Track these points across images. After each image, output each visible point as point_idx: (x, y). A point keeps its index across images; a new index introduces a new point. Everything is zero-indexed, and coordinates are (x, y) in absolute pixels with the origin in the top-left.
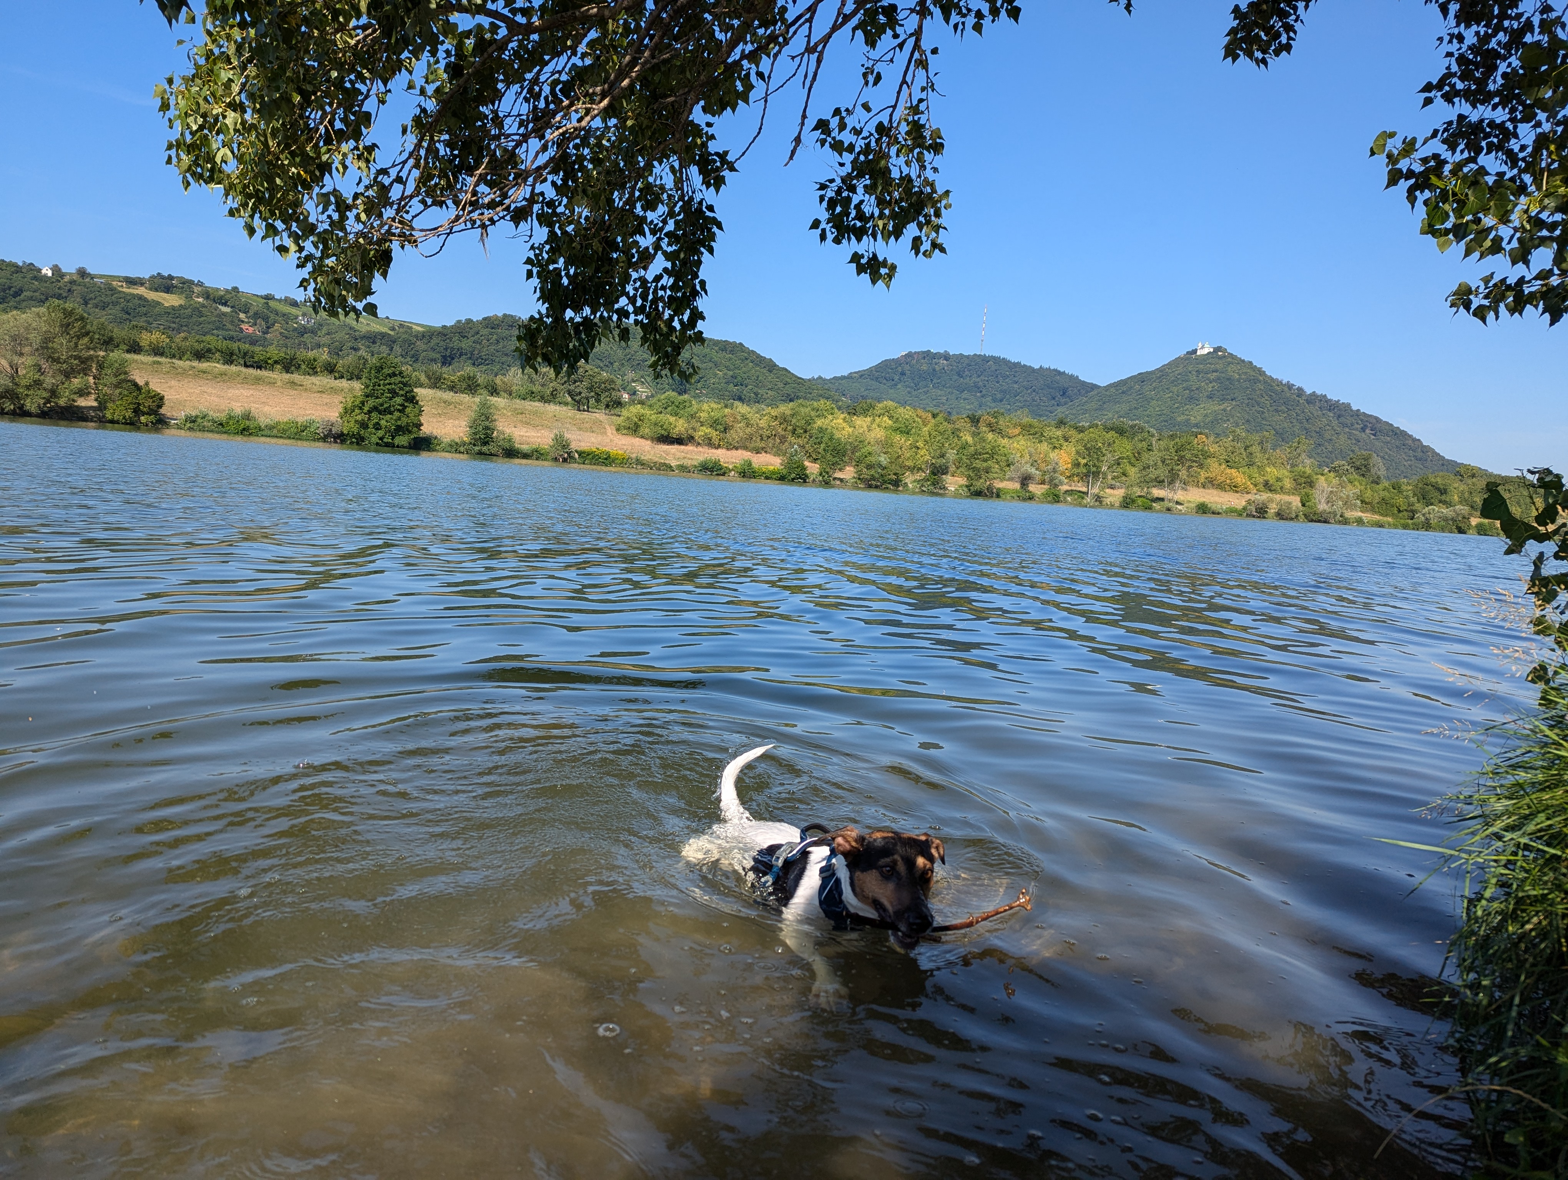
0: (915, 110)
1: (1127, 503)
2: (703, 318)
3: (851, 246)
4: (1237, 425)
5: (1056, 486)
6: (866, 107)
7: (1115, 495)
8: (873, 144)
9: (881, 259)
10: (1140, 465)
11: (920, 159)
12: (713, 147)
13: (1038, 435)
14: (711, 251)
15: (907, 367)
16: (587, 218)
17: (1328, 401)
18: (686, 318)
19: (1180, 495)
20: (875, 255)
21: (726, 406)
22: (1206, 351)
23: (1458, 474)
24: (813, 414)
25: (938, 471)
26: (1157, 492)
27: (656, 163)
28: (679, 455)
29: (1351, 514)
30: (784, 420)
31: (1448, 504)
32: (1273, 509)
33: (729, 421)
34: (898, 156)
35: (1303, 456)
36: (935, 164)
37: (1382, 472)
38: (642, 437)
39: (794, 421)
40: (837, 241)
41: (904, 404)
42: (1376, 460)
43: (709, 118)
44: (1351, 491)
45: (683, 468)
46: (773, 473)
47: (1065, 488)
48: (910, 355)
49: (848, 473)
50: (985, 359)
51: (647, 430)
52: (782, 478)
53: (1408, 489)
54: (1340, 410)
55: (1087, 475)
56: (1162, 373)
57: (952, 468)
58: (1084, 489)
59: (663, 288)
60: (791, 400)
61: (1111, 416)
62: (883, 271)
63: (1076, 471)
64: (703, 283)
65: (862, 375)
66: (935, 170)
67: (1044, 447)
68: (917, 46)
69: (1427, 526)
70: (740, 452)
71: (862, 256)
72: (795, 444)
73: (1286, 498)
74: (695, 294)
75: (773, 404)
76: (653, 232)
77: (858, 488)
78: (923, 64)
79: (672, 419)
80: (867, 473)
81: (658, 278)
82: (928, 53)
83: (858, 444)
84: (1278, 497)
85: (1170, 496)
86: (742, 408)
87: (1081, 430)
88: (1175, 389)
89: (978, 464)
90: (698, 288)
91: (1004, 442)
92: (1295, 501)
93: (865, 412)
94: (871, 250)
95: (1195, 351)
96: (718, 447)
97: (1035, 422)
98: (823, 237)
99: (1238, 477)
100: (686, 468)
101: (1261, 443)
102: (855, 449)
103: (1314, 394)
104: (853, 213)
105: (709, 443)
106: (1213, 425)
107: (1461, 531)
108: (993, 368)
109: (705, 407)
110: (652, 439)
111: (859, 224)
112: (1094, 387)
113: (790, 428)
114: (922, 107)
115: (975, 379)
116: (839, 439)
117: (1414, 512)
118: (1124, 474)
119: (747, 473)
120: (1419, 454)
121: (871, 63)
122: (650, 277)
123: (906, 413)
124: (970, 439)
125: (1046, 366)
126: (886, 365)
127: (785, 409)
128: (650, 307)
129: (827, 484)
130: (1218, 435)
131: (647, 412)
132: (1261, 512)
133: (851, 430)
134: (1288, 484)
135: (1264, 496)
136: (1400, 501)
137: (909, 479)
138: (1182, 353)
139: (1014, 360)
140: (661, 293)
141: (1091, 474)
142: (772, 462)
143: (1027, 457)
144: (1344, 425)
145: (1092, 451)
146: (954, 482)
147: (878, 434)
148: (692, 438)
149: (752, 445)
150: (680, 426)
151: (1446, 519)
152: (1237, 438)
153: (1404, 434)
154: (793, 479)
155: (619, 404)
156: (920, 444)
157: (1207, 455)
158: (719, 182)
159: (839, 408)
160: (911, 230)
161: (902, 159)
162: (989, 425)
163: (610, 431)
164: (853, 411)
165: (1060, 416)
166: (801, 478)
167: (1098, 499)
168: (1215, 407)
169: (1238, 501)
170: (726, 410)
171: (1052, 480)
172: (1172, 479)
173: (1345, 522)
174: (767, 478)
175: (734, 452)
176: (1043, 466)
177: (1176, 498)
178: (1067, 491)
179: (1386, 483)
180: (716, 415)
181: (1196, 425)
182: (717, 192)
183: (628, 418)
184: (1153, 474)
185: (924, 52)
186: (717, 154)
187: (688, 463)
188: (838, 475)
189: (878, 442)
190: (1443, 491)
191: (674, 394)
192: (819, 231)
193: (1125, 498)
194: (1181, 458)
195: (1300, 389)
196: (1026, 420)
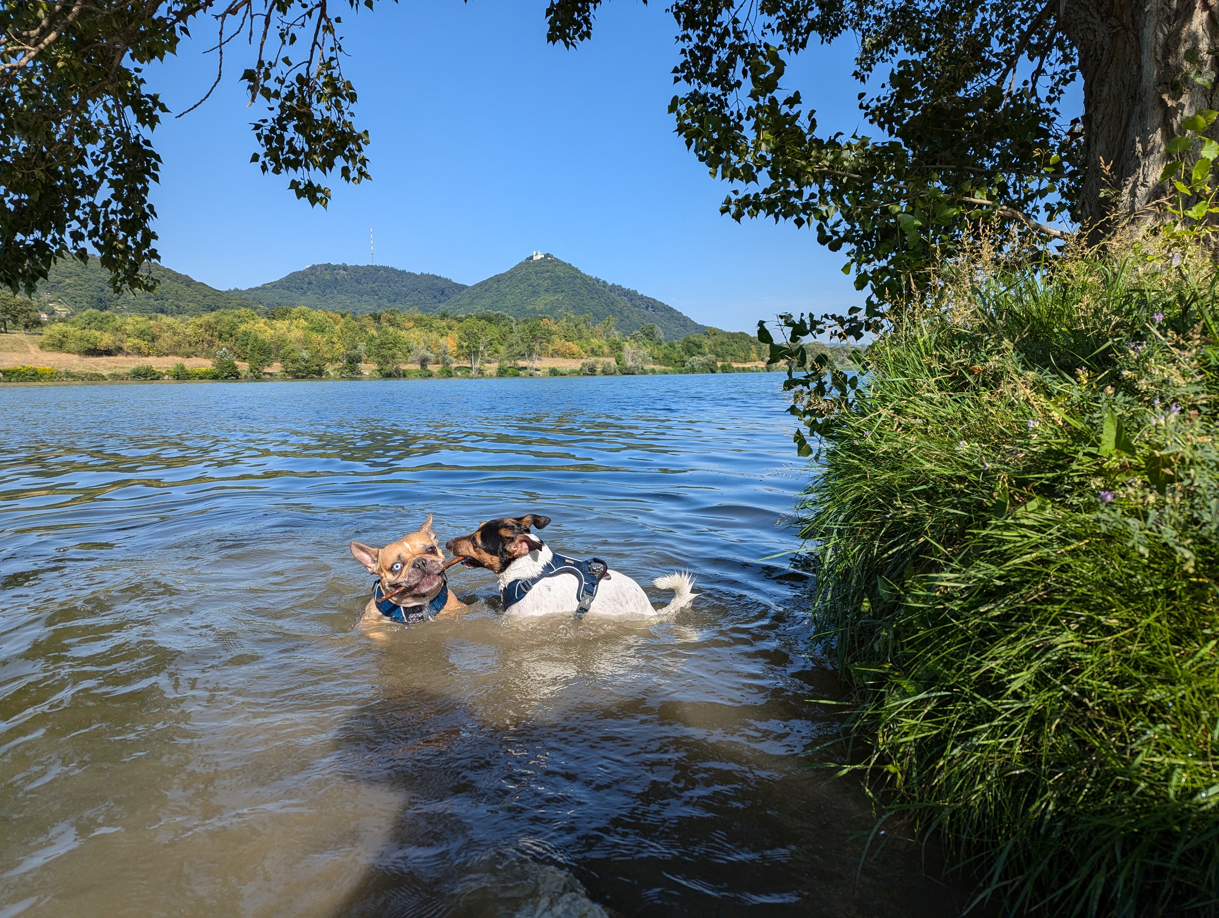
0: (327, 65)
1: (502, 373)
2: (156, 238)
3: (289, 175)
4: (568, 310)
5: (448, 364)
6: (286, 61)
7: (492, 368)
8: (296, 92)
9: (316, 185)
10: (506, 344)
11: (338, 105)
12: (145, 90)
13: (429, 327)
14: (156, 178)
15: (313, 278)
16: (24, 149)
17: (623, 289)
18: (139, 238)
19: (537, 364)
20: (310, 183)
21: (150, 319)
22: (539, 257)
23: (706, 333)
24: (236, 320)
25: (353, 361)
26: (521, 363)
27: (89, 102)
28: (109, 365)
29: (649, 367)
30: (209, 327)
31: (703, 354)
32: (599, 368)
33: (156, 331)
34: (318, 101)
35: (613, 329)
36: (351, 110)
37: (662, 337)
38: (68, 352)
39: (219, 327)
40: (277, 171)
41: (315, 308)
42: (658, 329)
43: (137, 64)
44: (644, 352)
45: (115, 377)
46: (206, 373)
47: (455, 365)
48: (313, 268)
49: (276, 368)
50: (377, 269)
51: (73, 345)
52: (215, 377)
53: (678, 346)
54: (631, 295)
55: (469, 354)
56: (512, 274)
57: (365, 357)
58: (469, 365)
59: (113, 212)
60: (212, 310)
61: (479, 308)
62: (319, 195)
63: (461, 352)
64: (151, 207)
65: (274, 286)
66: (352, 114)
67: (434, 335)
68: (323, 14)
69: (693, 370)
70: (170, 358)
71: (300, 183)
72: (222, 348)
73: (607, 360)
74: (145, 217)
75: (196, 313)
76: (96, 163)
77: (286, 380)
78: (329, 29)
79: (98, 334)
80: (292, 367)
81: (106, 204)
82: (333, 21)
83: (280, 344)
84: (601, 359)
85: (531, 365)
86: (167, 320)
87: (460, 321)
88: (522, 286)
89: (384, 352)
90: (147, 211)
91: (403, 333)
92: (612, 361)
93: (283, 316)
94: (307, 178)
95: (532, 258)
96: (149, 355)
97: (424, 316)
98: (264, 168)
99: (575, 347)
100: (119, 376)
101: (585, 322)
102: (279, 347)
103: (613, 285)
104: (286, 148)
105: (139, 352)
106: (551, 311)
107: (713, 372)
108: (385, 275)
109: (129, 320)
110: (80, 353)
111: (292, 157)
112: (464, 287)
113: (216, 334)
114: (334, 63)
115: (371, 285)
116: (263, 340)
117: (684, 362)
118: (496, 352)
119: (181, 375)
120: (682, 323)
121: (285, 26)
122: (98, 202)
123: (318, 315)
124: (374, 333)
125: (425, 272)
126: (293, 277)
127: (209, 317)
128: (103, 229)
129: (258, 378)
130: (556, 318)
131: (69, 329)
132: (592, 371)
133: (272, 332)
134: (606, 350)
135: (593, 359)
136: (675, 355)
137: (330, 368)
138: (523, 259)
139: (400, 268)
140: (111, 217)
141: (472, 353)
142: (205, 364)
143: (422, 344)
144: (635, 306)
145: (470, 336)
146: (367, 368)
147: (297, 333)
148: (121, 348)
149: (182, 351)
150: (106, 339)
151: (703, 365)
152: (569, 320)
153: (671, 309)
154: (226, 377)
155: (38, 323)
156: (335, 339)
157: (551, 333)
158: (153, 121)
159: (259, 315)
160: (339, 162)
161: (323, 105)
162: (389, 321)
163: (34, 349)
164: (272, 316)
165: (442, 310)
166: (234, 375)
167: (481, 372)
168: (550, 298)
169: (576, 365)
170: (152, 322)
171: (444, 360)
172: (531, 352)
173: (645, 372)
174: (201, 378)
175: (165, 358)
176: (435, 349)
177: (535, 366)
178: (456, 368)
179: (665, 344)
180: (142, 326)
181: (541, 312)
182: (152, 129)
183: (51, 336)
184: (517, 349)
185: (328, 20)
186: (148, 96)
187: (120, 371)
188: (267, 370)
189: (299, 341)
190: (699, 346)
191: (94, 311)
192: (260, 163)
193: (499, 369)
194: (534, 337)
195: (604, 282)
196: (417, 315)
